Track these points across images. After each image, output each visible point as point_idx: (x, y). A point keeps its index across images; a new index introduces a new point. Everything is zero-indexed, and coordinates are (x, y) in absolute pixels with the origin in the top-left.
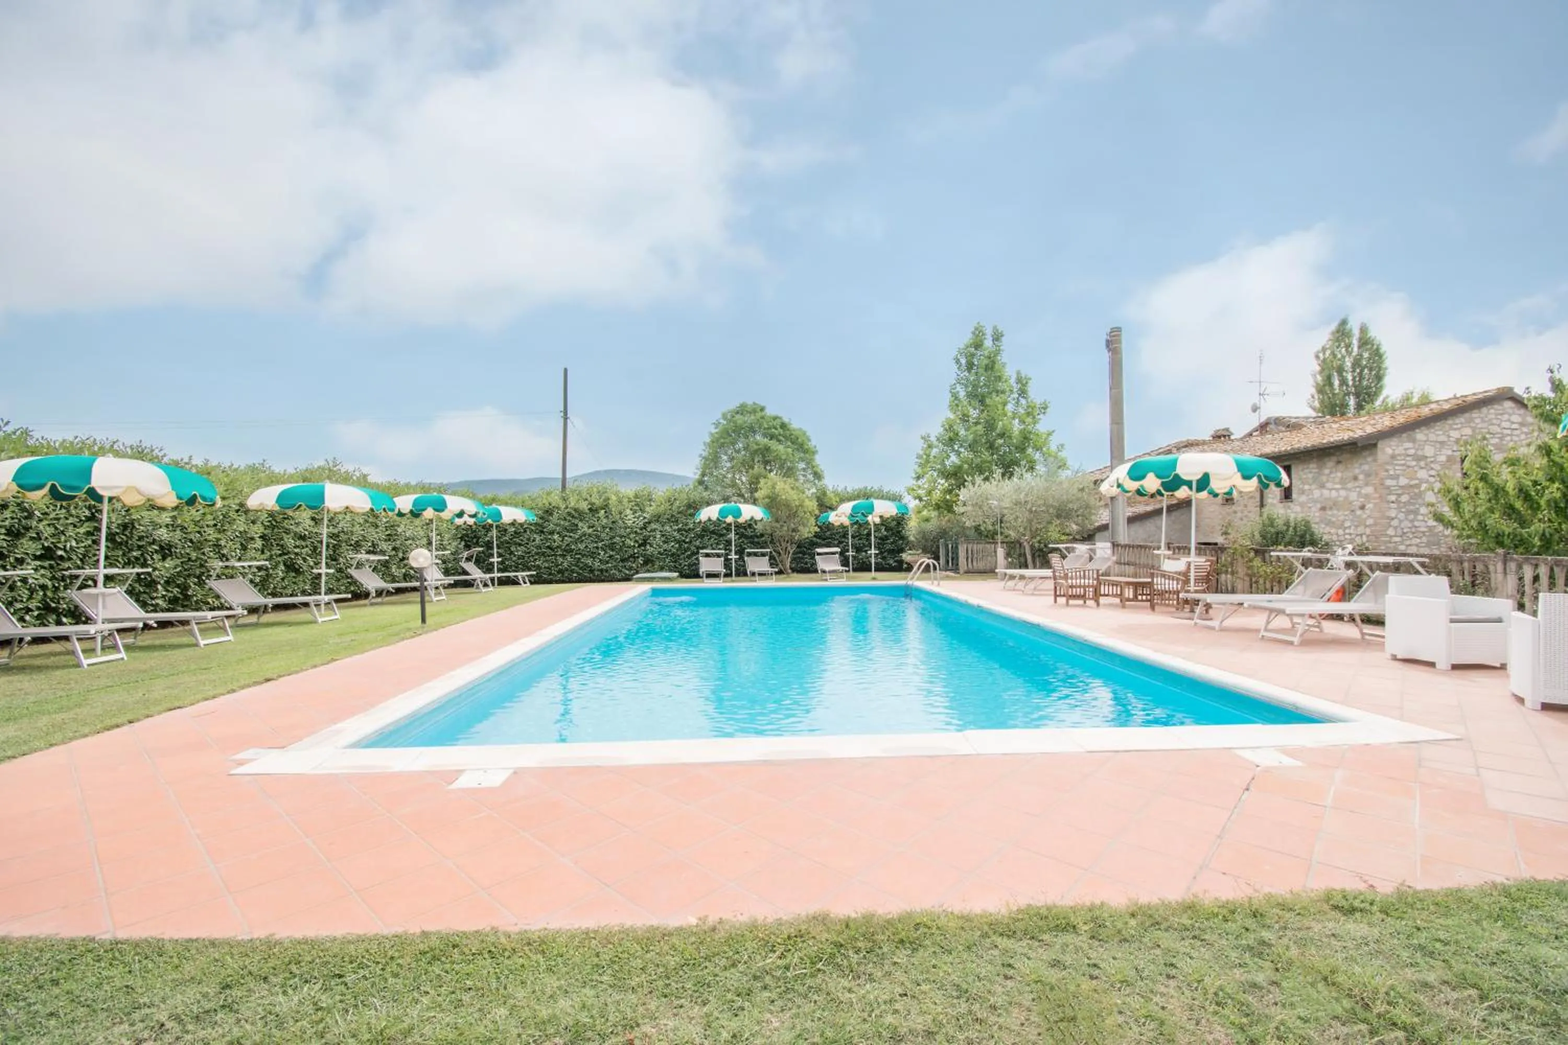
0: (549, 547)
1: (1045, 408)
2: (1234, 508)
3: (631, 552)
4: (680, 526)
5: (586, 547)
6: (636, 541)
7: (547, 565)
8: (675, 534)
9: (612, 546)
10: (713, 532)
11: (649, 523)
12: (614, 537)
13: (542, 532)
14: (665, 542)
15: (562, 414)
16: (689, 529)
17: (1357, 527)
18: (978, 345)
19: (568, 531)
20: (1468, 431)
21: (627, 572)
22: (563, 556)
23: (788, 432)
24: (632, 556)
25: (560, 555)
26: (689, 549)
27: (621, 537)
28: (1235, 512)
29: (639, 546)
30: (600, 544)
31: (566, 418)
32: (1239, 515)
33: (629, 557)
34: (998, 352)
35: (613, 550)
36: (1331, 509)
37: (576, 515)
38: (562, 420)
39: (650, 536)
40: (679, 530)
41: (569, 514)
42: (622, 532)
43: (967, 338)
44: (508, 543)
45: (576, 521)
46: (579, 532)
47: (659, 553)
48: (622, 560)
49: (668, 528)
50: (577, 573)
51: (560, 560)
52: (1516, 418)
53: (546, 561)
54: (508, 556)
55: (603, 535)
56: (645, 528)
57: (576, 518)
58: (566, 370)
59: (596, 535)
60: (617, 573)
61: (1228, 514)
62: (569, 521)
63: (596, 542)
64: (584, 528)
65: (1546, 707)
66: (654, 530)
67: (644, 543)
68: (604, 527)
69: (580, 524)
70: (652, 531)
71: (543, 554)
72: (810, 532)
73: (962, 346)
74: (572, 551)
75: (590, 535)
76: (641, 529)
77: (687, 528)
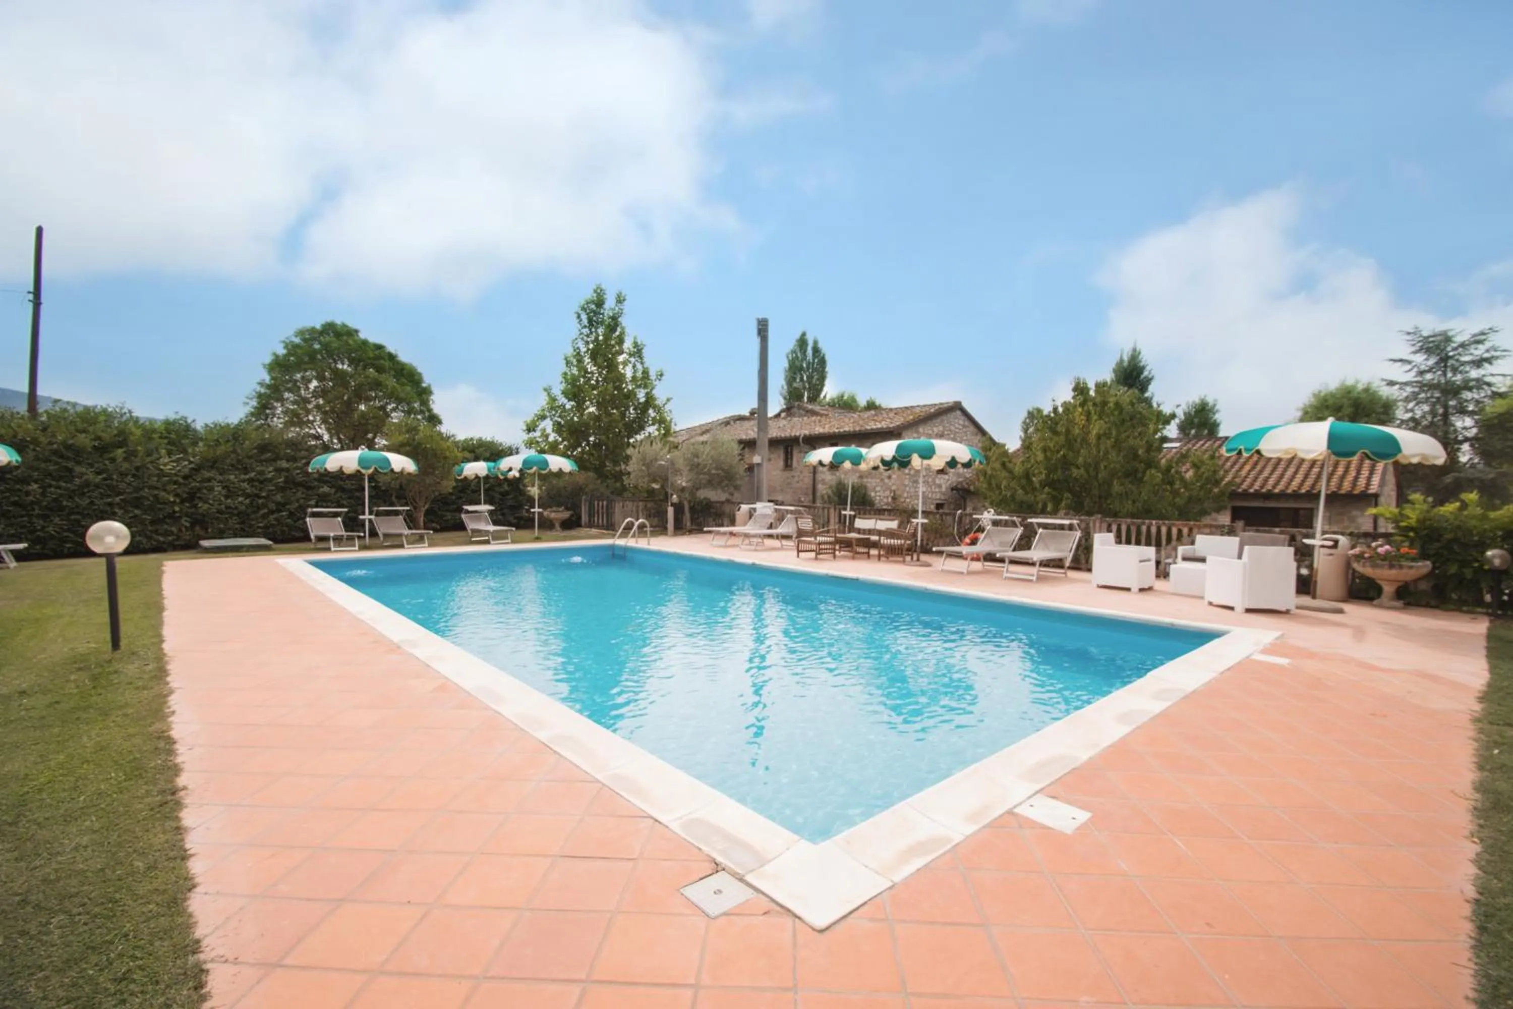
0: (15, 504)
1: (661, 375)
2: (793, 473)
3: (168, 510)
4: (252, 475)
5: (92, 503)
7: (13, 532)
8: (245, 485)
10: (300, 484)
11: (199, 469)
12: (142, 489)
15: (31, 297)
16: (266, 480)
17: (884, 491)
18: (600, 303)
19: (54, 479)
20: (941, 428)
21: (161, 539)
22: (45, 517)
23: (398, 366)
24: (170, 516)
25: (38, 516)
26: (264, 506)
27: (154, 488)
28: (793, 477)
29: (183, 501)
30: (117, 499)
32: (796, 479)
33: (165, 517)
34: (620, 314)
35: (137, 507)
36: (867, 477)
37: (70, 455)
38: (31, 306)
39: (199, 489)
40: (250, 481)
41: (56, 453)
42: (154, 482)
43: (589, 295)
45: (70, 465)
46: (77, 481)
47: (219, 512)
48: (153, 522)
49: (231, 477)
50: (73, 542)
51: (39, 523)
52: (961, 422)
53: (11, 525)
55: (122, 486)
56: (191, 476)
57: (68, 459)
59: (107, 486)
60: (144, 541)
61: (788, 478)
62: (56, 463)
63: (109, 496)
64: (85, 474)
65: (1248, 611)
66: (209, 480)
67: (192, 497)
68: (123, 475)
69: (78, 469)
70: (204, 480)
73: (583, 302)
74: (62, 509)
75: (97, 486)
76: (186, 478)
77: (262, 478)
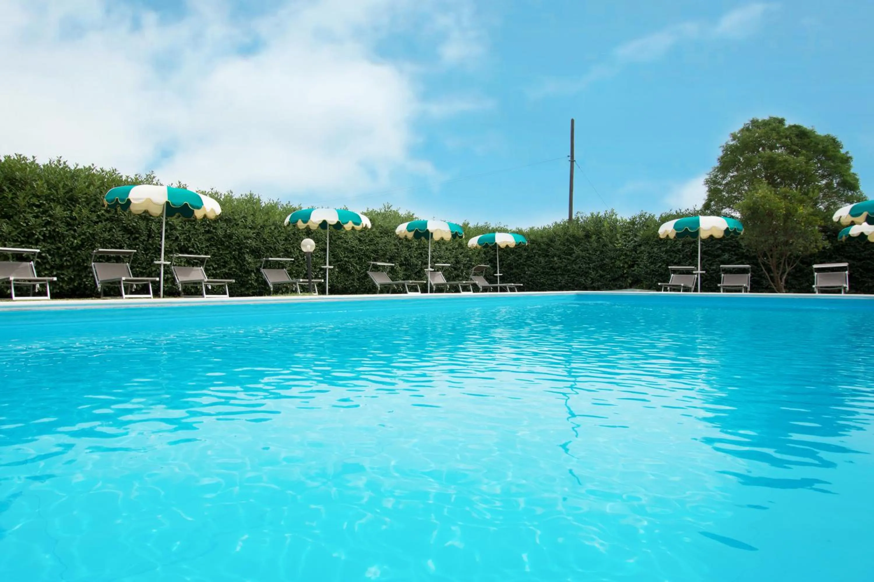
5: (580, 267)
6: (627, 263)
9: (602, 267)
11: (640, 246)
12: (604, 260)
13: (548, 256)
14: (652, 263)
15: (569, 158)
16: (679, 250)
19: (566, 254)
22: (562, 275)
23: (807, 141)
24: (622, 276)
27: (612, 258)
29: (628, 266)
31: (572, 161)
33: (619, 277)
35: (604, 271)
37: (573, 241)
38: (569, 163)
40: (666, 252)
41: (568, 240)
42: (612, 254)
44: (523, 265)
45: (573, 246)
46: (574, 255)
47: (646, 273)
49: (655, 250)
51: (560, 278)
54: (522, 275)
55: (594, 257)
56: (635, 249)
57: (572, 243)
58: (572, 121)
59: (588, 257)
62: (567, 246)
63: (589, 264)
64: (577, 251)
66: (643, 252)
68: (596, 251)
69: (576, 248)
70: (641, 252)
71: (547, 273)
72: (817, 247)
74: (569, 271)
75: (583, 257)
76: (631, 251)
